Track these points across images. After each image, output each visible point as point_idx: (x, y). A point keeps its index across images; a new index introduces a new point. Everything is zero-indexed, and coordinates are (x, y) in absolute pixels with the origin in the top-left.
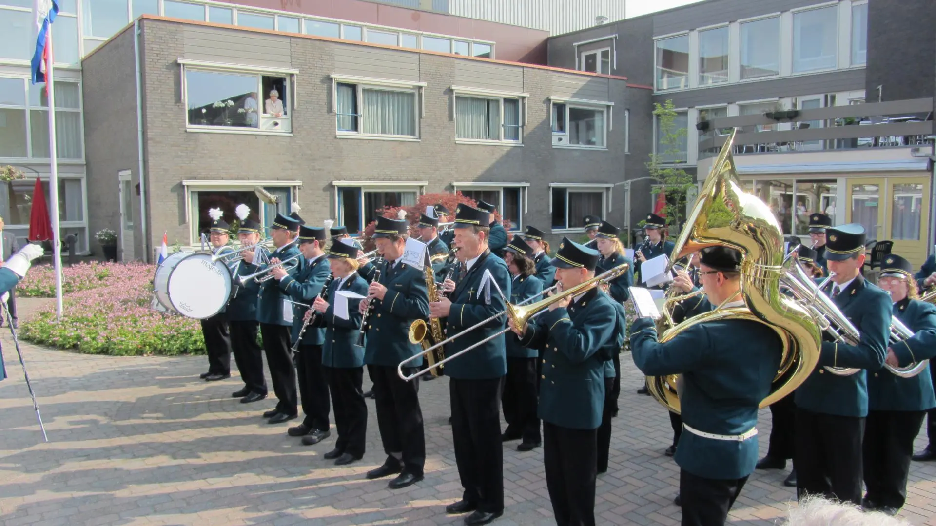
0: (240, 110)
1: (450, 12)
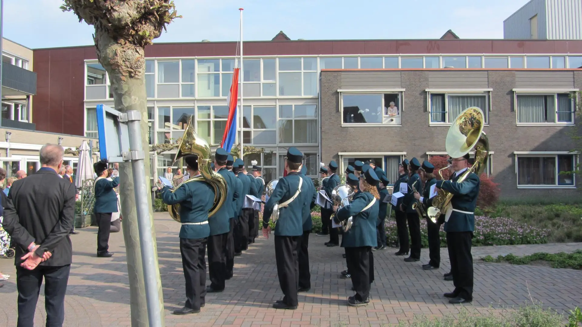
0: (373, 114)
1: (548, 38)
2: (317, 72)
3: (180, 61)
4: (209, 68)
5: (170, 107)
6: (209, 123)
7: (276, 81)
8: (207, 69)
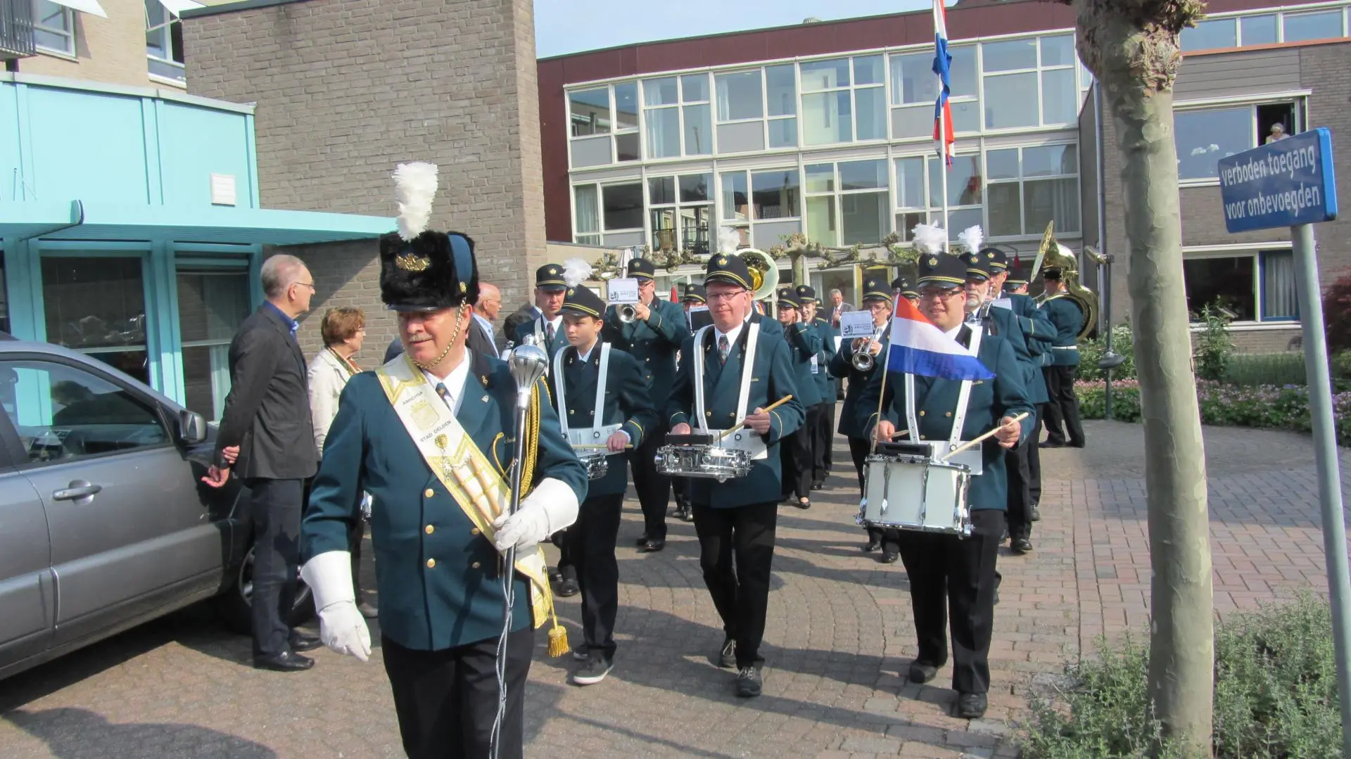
2: (1074, 68)
3: (762, 69)
4: (826, 79)
5: (746, 171)
6: (831, 200)
7: (978, 96)
8: (820, 82)
